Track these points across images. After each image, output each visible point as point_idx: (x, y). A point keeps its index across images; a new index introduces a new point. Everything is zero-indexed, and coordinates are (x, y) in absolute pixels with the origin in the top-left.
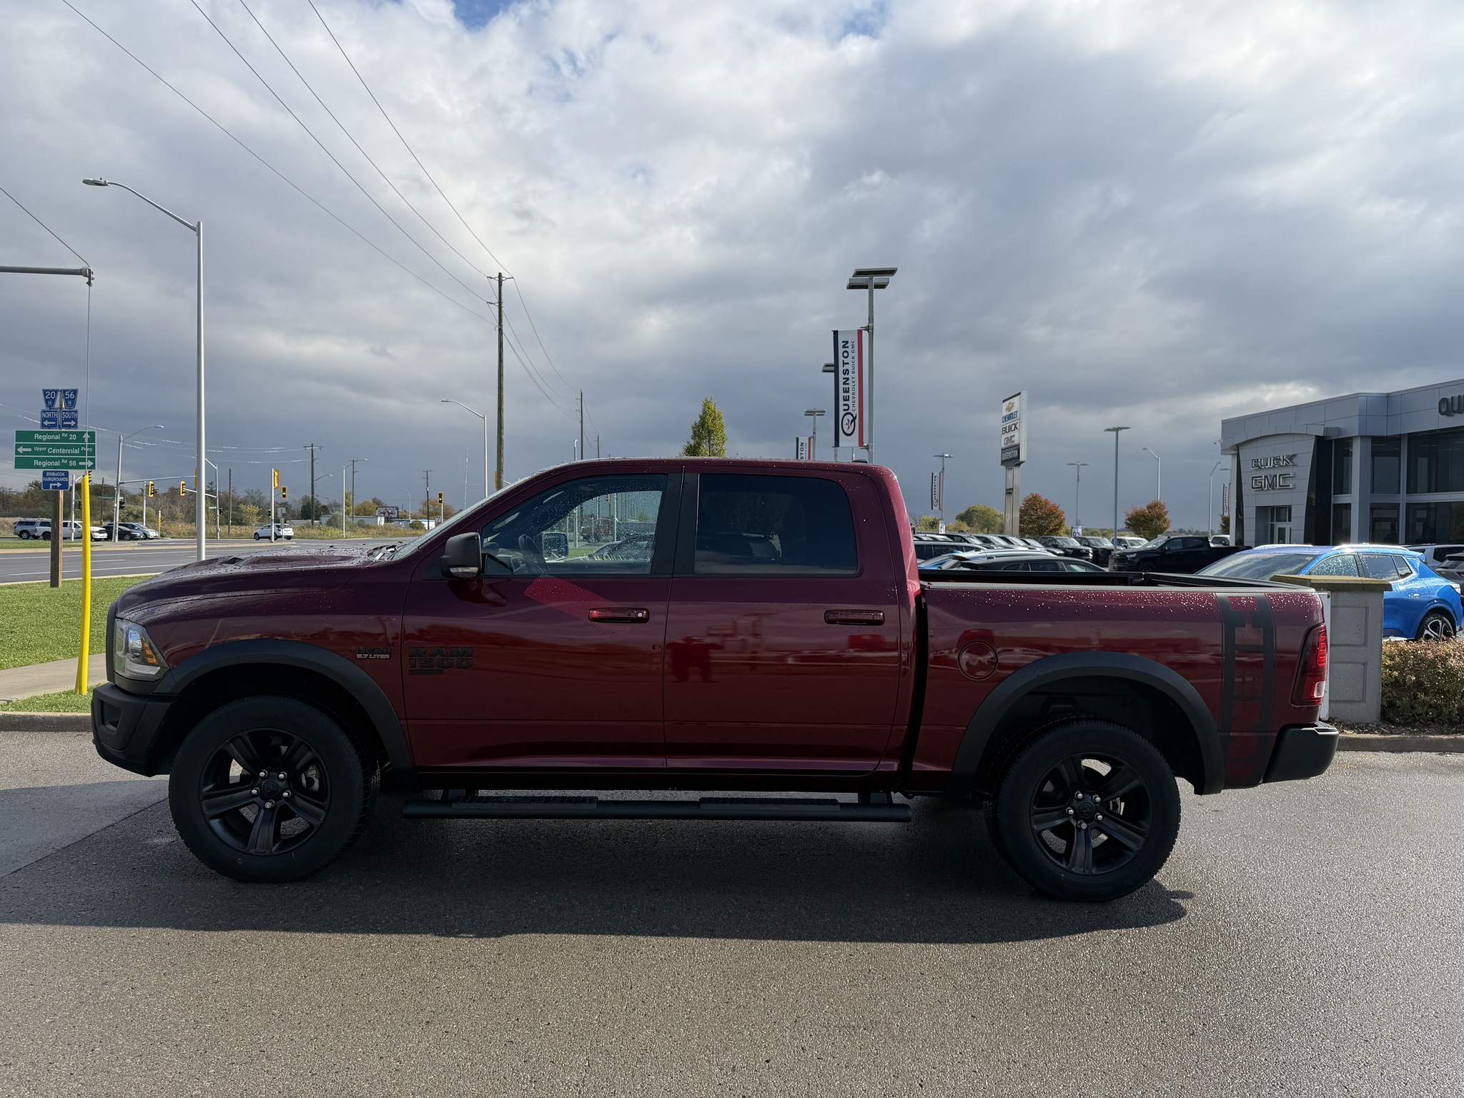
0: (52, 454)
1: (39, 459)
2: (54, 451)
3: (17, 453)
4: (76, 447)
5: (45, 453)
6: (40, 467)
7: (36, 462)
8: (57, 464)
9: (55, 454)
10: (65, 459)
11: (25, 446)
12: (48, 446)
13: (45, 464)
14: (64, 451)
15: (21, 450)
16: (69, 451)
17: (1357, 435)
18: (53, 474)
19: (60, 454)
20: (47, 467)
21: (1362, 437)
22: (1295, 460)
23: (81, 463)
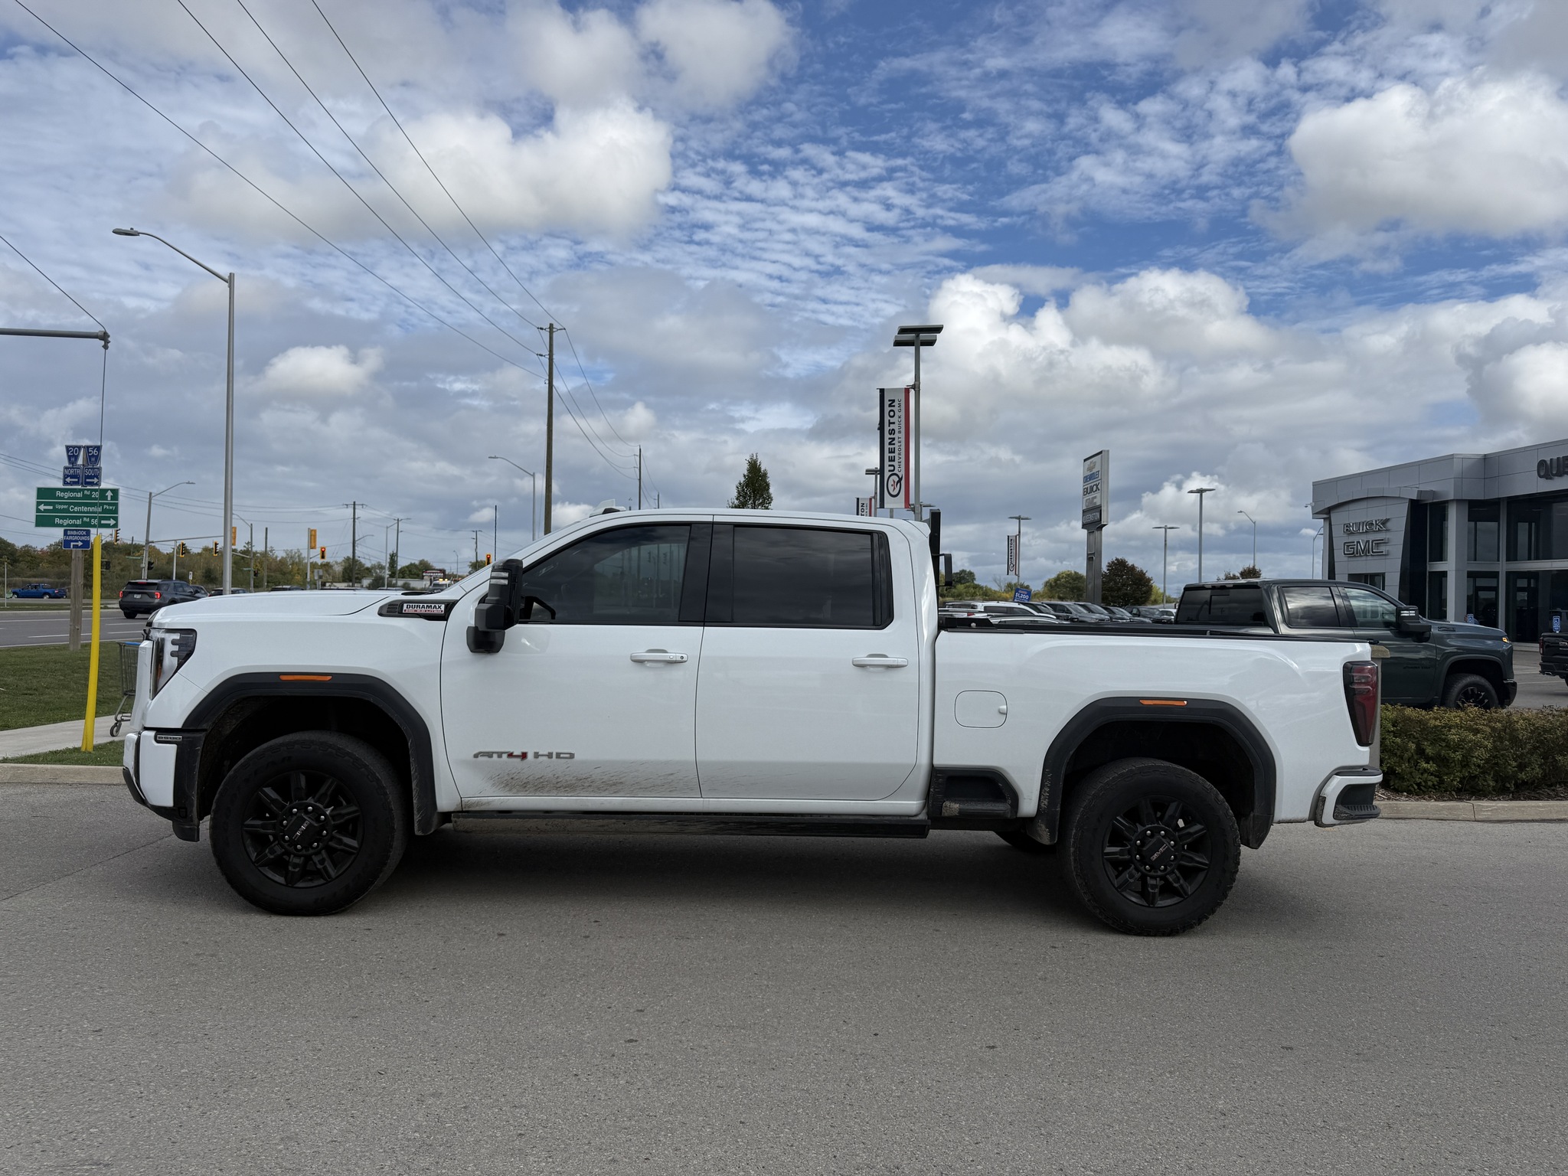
0: (74, 512)
1: (61, 517)
2: (76, 509)
3: (38, 510)
4: (97, 505)
5: (67, 511)
6: (61, 526)
7: (57, 520)
8: (79, 522)
9: (76, 512)
10: (87, 517)
11: (46, 504)
12: (69, 504)
13: (66, 522)
14: (86, 509)
15: (42, 507)
16: (91, 509)
17: (1452, 498)
18: (72, 533)
19: (82, 512)
20: (68, 525)
21: (1459, 501)
22: (1389, 525)
23: (103, 522)
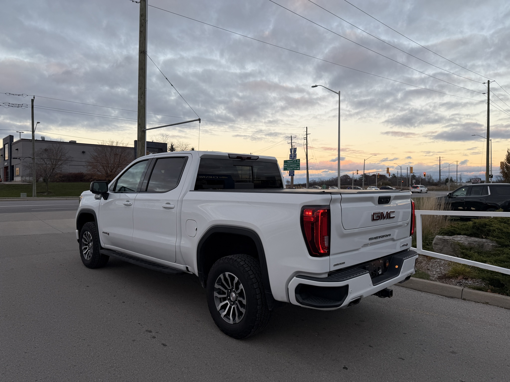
0: (291, 166)
1: (289, 168)
2: (292, 165)
3: (284, 166)
4: (296, 164)
5: (290, 166)
6: (288, 170)
7: (288, 169)
8: (292, 169)
9: (292, 166)
10: (293, 167)
11: (286, 165)
12: (290, 164)
13: (289, 169)
14: (293, 165)
15: (285, 166)
16: (294, 165)
18: (291, 172)
19: (293, 166)
20: (290, 170)
23: (297, 168)
